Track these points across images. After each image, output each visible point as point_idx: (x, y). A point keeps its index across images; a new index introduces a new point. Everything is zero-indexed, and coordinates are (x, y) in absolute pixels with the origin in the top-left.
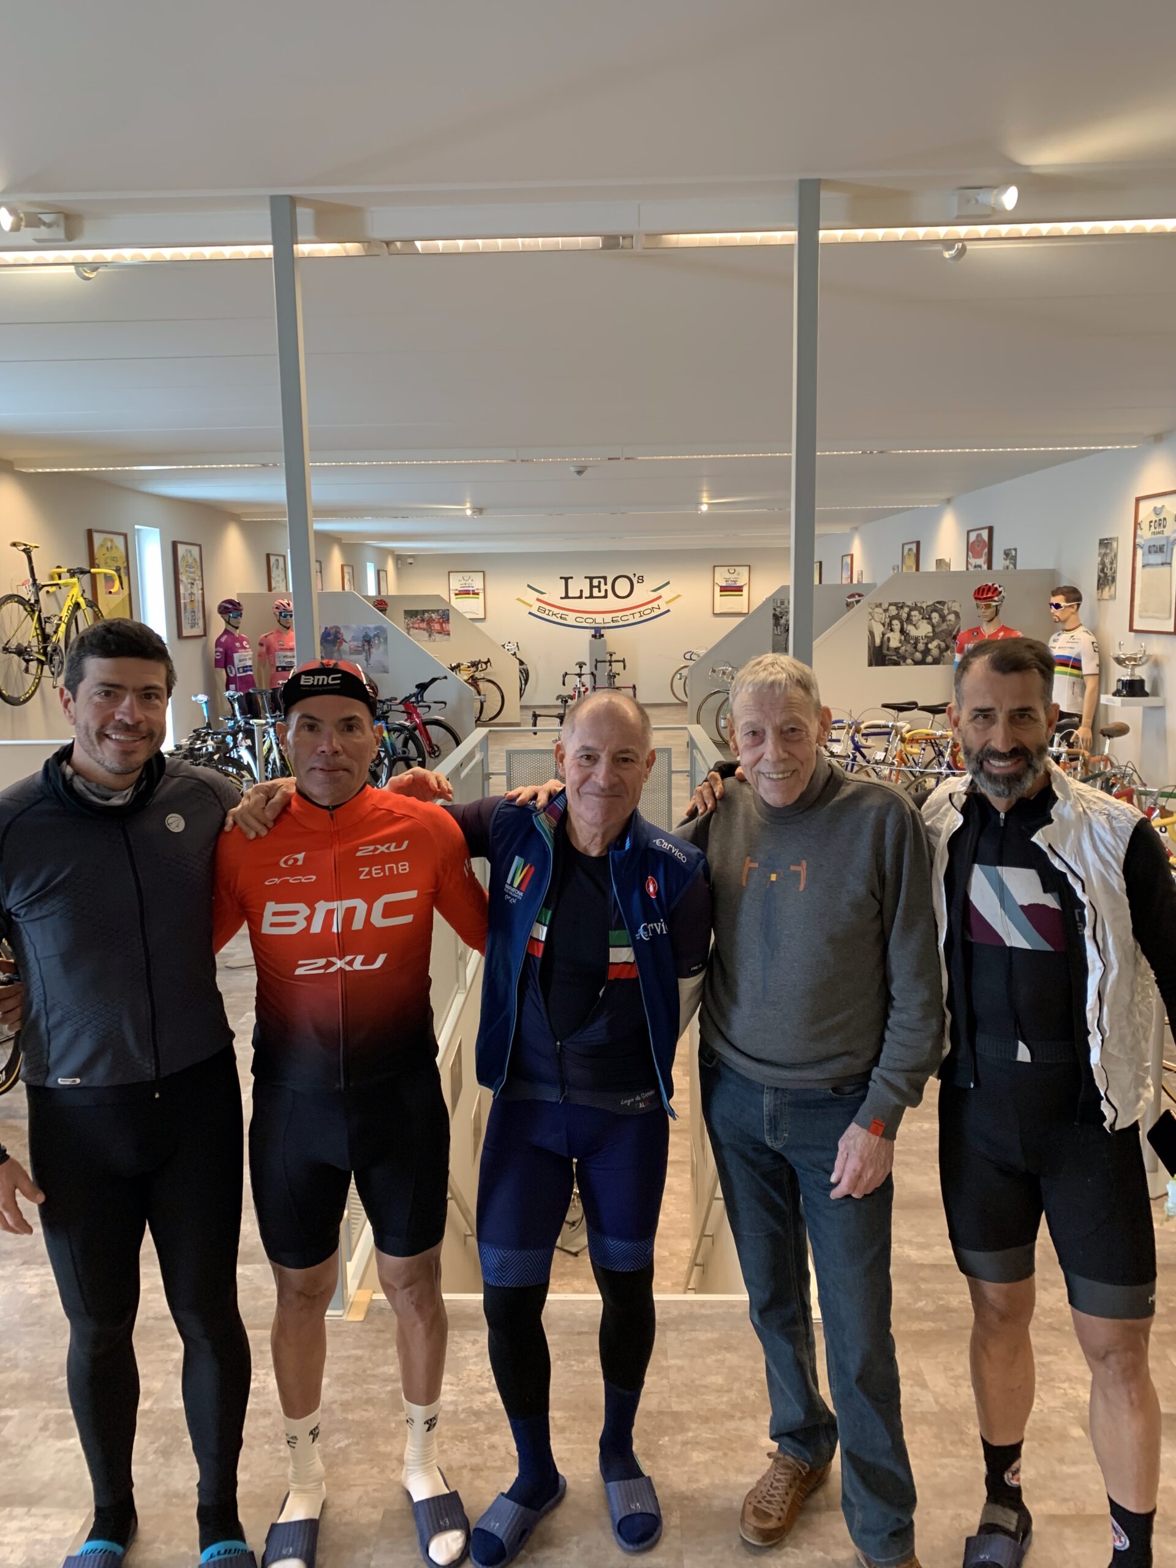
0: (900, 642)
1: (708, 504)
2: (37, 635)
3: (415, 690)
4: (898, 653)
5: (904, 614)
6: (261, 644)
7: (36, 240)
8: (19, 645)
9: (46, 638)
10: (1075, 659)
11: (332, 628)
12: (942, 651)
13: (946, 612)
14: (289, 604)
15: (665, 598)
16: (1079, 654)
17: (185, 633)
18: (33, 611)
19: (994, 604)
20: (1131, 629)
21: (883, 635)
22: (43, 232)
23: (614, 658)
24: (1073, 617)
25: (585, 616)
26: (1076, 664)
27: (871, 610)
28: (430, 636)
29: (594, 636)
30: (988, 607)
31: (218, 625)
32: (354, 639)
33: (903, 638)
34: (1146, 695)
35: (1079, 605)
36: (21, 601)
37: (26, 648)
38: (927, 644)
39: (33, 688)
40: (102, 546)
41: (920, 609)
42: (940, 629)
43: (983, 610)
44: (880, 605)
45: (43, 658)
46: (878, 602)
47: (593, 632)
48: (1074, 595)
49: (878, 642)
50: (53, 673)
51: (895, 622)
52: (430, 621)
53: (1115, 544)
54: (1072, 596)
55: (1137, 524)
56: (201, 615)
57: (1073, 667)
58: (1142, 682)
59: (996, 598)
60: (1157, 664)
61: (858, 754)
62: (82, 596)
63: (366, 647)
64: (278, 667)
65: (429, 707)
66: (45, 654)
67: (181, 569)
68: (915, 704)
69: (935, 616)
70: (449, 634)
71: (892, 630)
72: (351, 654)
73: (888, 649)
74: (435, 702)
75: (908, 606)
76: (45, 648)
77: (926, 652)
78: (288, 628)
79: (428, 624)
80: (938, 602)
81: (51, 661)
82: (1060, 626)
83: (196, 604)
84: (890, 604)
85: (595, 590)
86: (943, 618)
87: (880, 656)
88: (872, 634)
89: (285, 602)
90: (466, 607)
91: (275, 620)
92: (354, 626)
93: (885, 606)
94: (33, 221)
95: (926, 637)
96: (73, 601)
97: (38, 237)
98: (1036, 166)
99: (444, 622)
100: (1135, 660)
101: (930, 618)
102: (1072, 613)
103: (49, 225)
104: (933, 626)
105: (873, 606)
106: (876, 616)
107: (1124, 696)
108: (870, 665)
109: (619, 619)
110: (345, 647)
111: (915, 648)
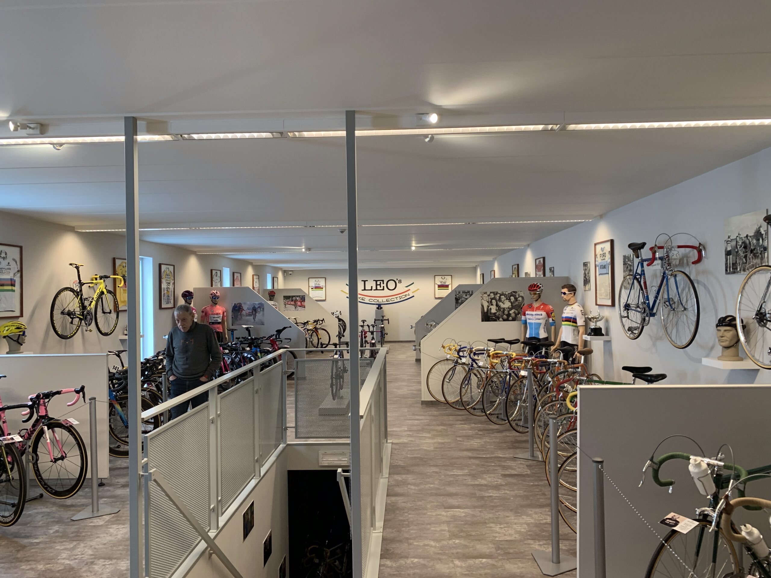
0: (496, 310)
1: (415, 246)
2: (80, 306)
3: (275, 333)
4: (495, 315)
5: (497, 297)
6: (203, 312)
7: (27, 134)
8: (69, 311)
9: (84, 307)
10: (573, 318)
11: (238, 304)
12: (516, 315)
13: (517, 296)
14: (217, 293)
15: (412, 290)
16: (575, 316)
17: (163, 306)
18: (78, 295)
19: (538, 293)
20: (596, 304)
21: (488, 307)
22: (30, 131)
23: (385, 318)
24: (572, 299)
25: (374, 298)
26: (573, 320)
27: (481, 295)
28: (296, 308)
29: (377, 308)
30: (535, 294)
31: (181, 302)
32: (248, 309)
33: (497, 308)
34: (603, 335)
35: (575, 293)
36: (72, 290)
37: (72, 312)
38: (509, 311)
39: (75, 331)
40: (120, 265)
41: (505, 295)
42: (515, 304)
43: (533, 296)
44: (486, 293)
45: (82, 317)
46: (485, 291)
47: (377, 306)
48: (573, 289)
49: (486, 310)
50: (86, 324)
51: (493, 301)
52: (296, 301)
53: (589, 265)
54: (571, 289)
55: (596, 255)
56: (172, 298)
57: (573, 322)
58: (600, 329)
59: (538, 290)
60: (607, 321)
61: (474, 363)
62: (105, 288)
63: (254, 313)
64: (210, 322)
65: (282, 341)
66: (83, 315)
67: (163, 276)
68: (503, 339)
69: (512, 298)
70: (305, 307)
71: (492, 305)
72: (247, 316)
73: (491, 313)
74: (286, 339)
75: (499, 294)
76: (83, 312)
77: (509, 315)
78: (216, 304)
79: (295, 302)
80: (514, 292)
81: (86, 318)
82: (567, 303)
83: (170, 293)
84: (491, 293)
85: (378, 287)
86: (516, 299)
87: (487, 317)
88: (483, 306)
89: (215, 292)
90: (315, 294)
91: (210, 300)
92: (248, 303)
93: (488, 293)
94: (24, 127)
95: (508, 308)
96: (100, 291)
97: (28, 133)
98: (444, 106)
99: (302, 301)
100: (596, 318)
101: (510, 299)
102: (572, 297)
103: (33, 129)
104: (511, 303)
105: (483, 294)
106: (484, 298)
107: (592, 336)
108: (483, 321)
109: (390, 300)
110: (244, 313)
111: (503, 313)
